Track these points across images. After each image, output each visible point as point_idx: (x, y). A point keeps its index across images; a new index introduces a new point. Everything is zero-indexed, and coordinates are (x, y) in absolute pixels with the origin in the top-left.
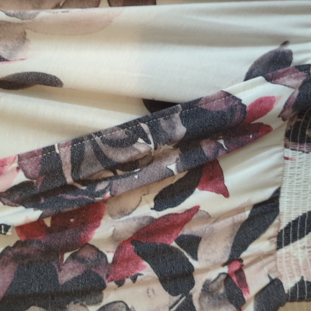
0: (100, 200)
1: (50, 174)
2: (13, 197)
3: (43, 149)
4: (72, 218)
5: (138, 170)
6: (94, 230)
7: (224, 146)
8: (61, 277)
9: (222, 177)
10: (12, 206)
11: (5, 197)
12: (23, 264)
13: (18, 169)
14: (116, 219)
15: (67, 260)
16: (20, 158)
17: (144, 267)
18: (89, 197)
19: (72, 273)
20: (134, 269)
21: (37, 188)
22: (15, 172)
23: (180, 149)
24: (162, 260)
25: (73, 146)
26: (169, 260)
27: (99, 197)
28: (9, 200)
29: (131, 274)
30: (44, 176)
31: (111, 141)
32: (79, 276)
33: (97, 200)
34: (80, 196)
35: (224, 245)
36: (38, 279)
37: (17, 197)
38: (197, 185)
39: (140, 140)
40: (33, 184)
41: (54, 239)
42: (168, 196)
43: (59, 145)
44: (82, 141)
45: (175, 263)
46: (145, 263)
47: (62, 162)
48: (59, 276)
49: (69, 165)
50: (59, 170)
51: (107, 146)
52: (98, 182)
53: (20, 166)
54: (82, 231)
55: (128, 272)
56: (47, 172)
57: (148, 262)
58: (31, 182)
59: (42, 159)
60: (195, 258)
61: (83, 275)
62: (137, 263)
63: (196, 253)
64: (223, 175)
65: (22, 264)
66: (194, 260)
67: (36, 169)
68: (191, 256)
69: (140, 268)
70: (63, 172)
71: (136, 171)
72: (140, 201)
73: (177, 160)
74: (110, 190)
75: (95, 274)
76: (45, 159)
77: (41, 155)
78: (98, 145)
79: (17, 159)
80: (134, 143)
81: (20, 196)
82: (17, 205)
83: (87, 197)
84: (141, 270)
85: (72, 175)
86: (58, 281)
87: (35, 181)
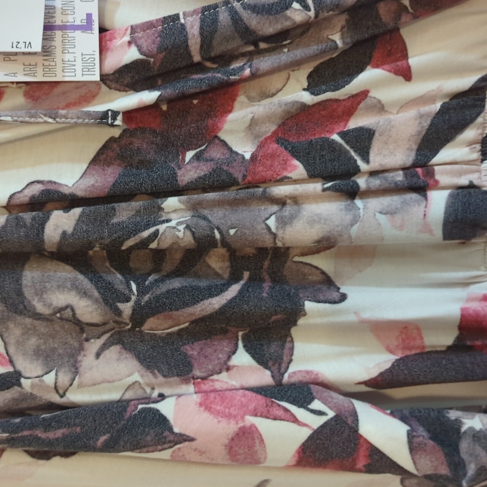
0: (236, 79)
1: (173, 51)
2: (122, 80)
3: (164, 18)
4: (195, 99)
5: (288, 41)
6: (226, 117)
7: (409, 8)
8: (181, 176)
9: (405, 52)
10: (119, 90)
11: (111, 81)
12: (132, 164)
13: (130, 43)
14: (255, 102)
15: (190, 161)
16: (133, 29)
17: (295, 167)
18: (222, 75)
19: (196, 172)
20: (281, 170)
21: (154, 69)
22: (127, 48)
23: (348, 13)
24: (320, 160)
25: (203, 14)
26: (330, 160)
27: (234, 75)
28: (117, 83)
29: (276, 177)
30: (164, 54)
31: (254, 6)
32: (205, 175)
33: (233, 79)
34: (209, 75)
35: (407, 146)
36: (150, 178)
37: (127, 80)
38: (370, 62)
39: (296, 5)
40: (149, 63)
41: (173, 128)
42: (327, 74)
43: (184, 14)
44: (216, 8)
45: (337, 165)
46: (296, 162)
47: (188, 34)
48: (179, 175)
49: (197, 38)
50: (184, 45)
51: (249, 12)
52: (233, 58)
53: (132, 40)
54: (210, 118)
55: (273, 173)
56: (168, 48)
57: (300, 161)
58: (146, 60)
59: (162, 31)
60: (366, 159)
61: (211, 174)
62: (285, 162)
63: (368, 153)
64: (406, 50)
65: (130, 164)
66: (364, 162)
67: (154, 44)
68: (360, 158)
69: (289, 169)
70: (189, 48)
71: (285, 43)
72: (288, 79)
73: (343, 28)
74: (250, 67)
75: (227, 174)
76: (166, 31)
77: (161, 26)
78: (236, 11)
79: (129, 31)
80: (287, 9)
81: (131, 80)
82: (127, 89)
83: (219, 75)
84: (291, 172)
85: (200, 52)
86: (177, 181)
87: (152, 60)
